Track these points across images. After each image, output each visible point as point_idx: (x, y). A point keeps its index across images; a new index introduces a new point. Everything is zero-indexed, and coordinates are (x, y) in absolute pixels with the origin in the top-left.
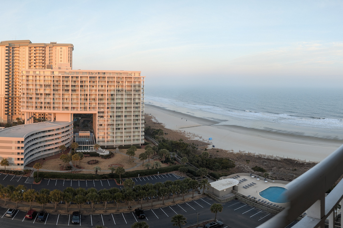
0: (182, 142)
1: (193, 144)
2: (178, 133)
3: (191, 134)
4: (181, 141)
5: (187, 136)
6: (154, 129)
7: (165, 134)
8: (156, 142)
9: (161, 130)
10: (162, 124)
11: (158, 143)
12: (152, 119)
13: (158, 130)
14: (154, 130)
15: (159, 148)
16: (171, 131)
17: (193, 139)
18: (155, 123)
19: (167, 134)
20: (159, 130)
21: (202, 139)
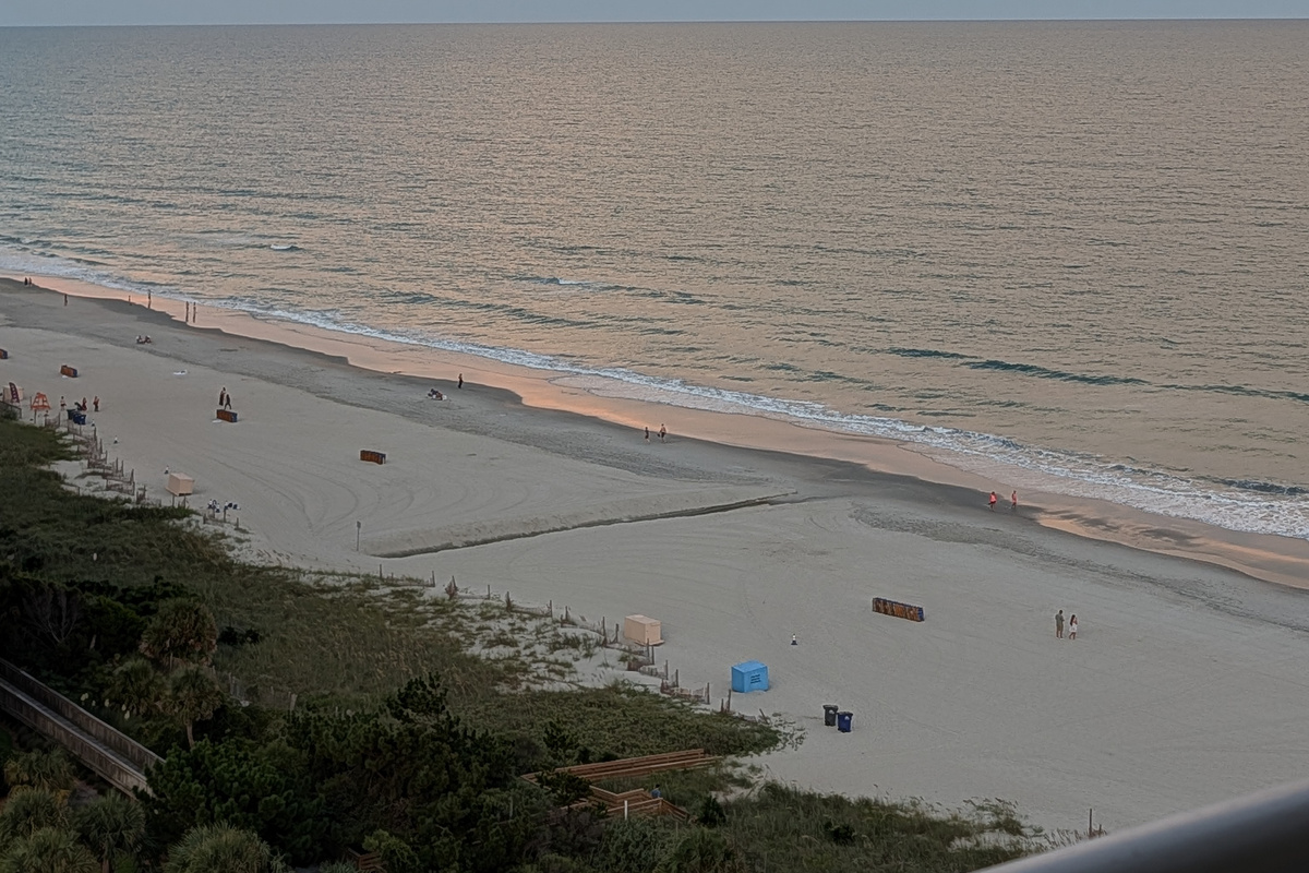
0: (426, 723)
1: (557, 741)
2: (375, 611)
3: (531, 625)
4: (420, 718)
5: (476, 650)
6: (84, 586)
7: (229, 637)
8: (121, 750)
9: (179, 591)
10: (183, 512)
11: (139, 764)
12: (60, 467)
13: (144, 600)
14: (92, 601)
15: (153, 825)
16: (297, 591)
17: (547, 686)
18: (97, 512)
19: (255, 637)
20: (151, 596)
21: (658, 682)
